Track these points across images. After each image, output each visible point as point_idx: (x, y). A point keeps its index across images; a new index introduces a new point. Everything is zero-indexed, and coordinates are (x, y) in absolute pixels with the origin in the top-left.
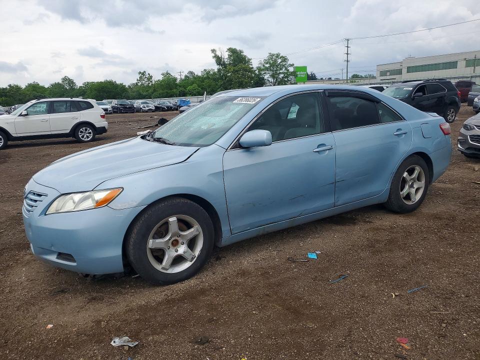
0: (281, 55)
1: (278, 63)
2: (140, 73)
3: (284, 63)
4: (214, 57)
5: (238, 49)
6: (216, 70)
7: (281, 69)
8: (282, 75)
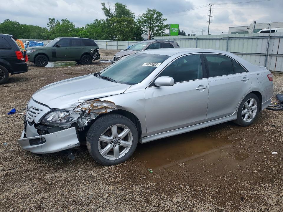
0: (157, 11)
1: (155, 17)
2: (50, 19)
3: (159, 18)
4: (103, 9)
5: (123, 4)
6: (105, 20)
7: (156, 23)
8: (157, 28)
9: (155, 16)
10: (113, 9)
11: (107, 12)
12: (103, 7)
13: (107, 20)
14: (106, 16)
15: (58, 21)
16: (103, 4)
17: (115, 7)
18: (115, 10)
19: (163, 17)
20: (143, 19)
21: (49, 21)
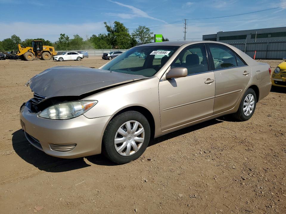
0: (146, 27)
2: (61, 34)
3: (148, 32)
5: (120, 22)
6: (107, 35)
7: (146, 35)
8: (146, 39)
9: (145, 30)
10: (113, 26)
11: (108, 28)
12: (105, 25)
13: (109, 35)
14: (108, 31)
15: (67, 36)
16: (105, 23)
17: (114, 24)
18: (114, 27)
19: (151, 32)
20: (136, 33)
21: (60, 37)
